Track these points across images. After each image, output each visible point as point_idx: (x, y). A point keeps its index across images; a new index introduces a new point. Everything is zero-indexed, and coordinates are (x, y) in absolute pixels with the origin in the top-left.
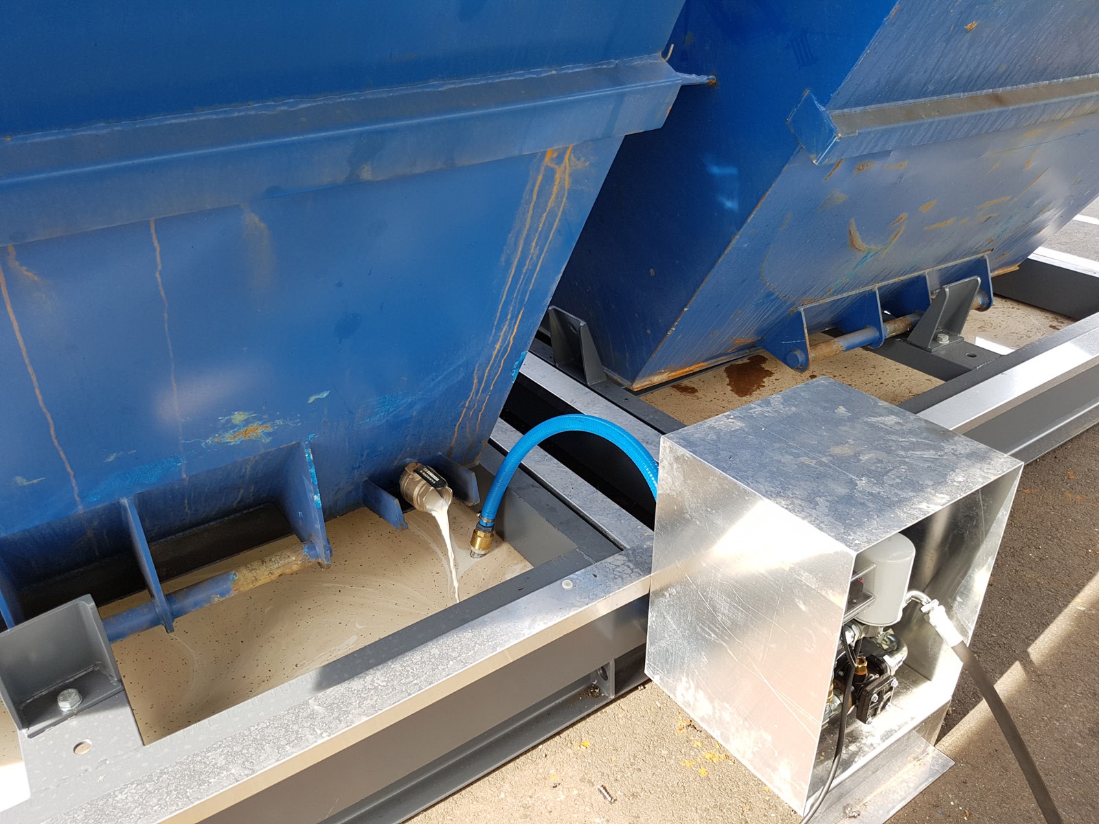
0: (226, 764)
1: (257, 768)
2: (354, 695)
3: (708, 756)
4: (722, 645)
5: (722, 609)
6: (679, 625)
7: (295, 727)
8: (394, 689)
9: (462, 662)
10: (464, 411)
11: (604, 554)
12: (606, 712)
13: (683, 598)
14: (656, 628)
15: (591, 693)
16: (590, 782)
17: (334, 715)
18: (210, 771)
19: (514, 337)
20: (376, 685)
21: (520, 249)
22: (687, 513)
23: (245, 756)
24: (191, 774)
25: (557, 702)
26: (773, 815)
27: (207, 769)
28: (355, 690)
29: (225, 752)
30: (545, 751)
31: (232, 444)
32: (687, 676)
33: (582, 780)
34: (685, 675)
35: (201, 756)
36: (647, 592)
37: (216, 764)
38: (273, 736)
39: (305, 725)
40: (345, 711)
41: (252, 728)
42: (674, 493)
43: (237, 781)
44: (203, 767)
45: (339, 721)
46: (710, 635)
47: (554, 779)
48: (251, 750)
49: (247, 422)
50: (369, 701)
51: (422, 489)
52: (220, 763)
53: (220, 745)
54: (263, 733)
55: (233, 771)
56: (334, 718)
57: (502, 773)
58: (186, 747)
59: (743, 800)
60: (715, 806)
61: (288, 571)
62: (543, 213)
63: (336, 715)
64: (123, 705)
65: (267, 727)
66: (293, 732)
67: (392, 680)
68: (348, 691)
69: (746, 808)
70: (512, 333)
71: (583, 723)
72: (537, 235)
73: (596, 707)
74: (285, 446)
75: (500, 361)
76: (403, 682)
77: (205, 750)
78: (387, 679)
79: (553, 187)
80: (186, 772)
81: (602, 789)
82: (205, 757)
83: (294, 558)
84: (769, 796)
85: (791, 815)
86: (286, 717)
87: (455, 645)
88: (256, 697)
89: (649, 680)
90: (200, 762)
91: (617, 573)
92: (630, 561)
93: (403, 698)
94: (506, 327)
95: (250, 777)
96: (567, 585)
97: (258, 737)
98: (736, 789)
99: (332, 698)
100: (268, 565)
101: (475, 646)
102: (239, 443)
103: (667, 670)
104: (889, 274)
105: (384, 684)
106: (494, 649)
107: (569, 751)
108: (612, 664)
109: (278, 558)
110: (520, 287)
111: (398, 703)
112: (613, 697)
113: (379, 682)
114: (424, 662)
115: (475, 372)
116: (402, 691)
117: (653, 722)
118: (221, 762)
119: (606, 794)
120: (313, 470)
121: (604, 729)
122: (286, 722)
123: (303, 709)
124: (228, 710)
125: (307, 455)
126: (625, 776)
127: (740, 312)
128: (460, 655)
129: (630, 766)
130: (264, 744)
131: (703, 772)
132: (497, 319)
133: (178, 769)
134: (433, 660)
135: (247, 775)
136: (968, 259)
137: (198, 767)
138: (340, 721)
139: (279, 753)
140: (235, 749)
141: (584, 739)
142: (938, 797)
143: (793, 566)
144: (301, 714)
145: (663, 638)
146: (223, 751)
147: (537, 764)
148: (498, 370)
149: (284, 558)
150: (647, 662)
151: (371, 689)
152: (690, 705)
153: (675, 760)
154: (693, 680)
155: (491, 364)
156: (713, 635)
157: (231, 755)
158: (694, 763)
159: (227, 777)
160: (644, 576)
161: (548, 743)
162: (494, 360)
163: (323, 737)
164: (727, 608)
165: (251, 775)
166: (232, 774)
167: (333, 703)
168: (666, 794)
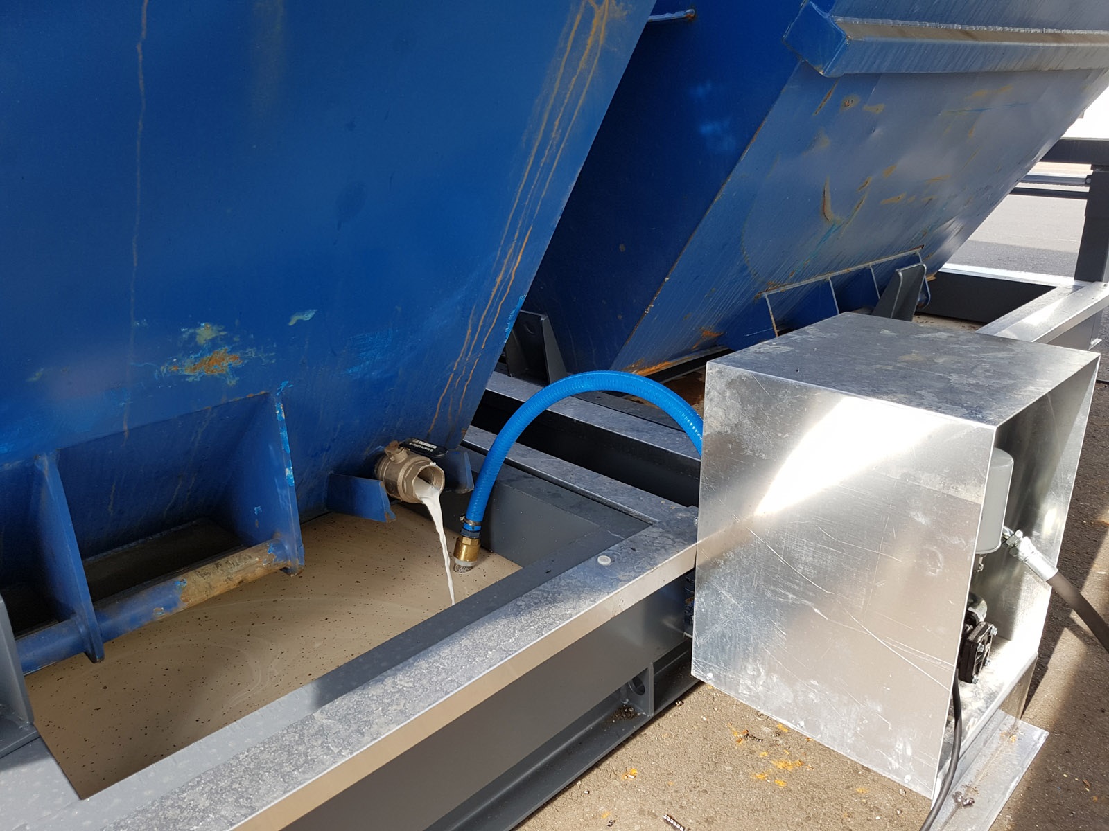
0: (211, 805)
1: (258, 804)
2: (374, 702)
3: (780, 765)
4: (804, 605)
5: (803, 558)
6: (739, 597)
7: (302, 748)
8: (424, 689)
9: (504, 650)
10: (452, 376)
11: (634, 529)
12: (645, 734)
13: (744, 560)
14: (706, 611)
15: (625, 713)
16: (650, 813)
17: (351, 728)
18: (189, 816)
19: (517, 268)
20: (401, 687)
21: (543, 128)
22: (747, 448)
23: (238, 792)
24: (161, 824)
25: (587, 728)
26: (878, 818)
27: (185, 814)
28: (373, 695)
29: (206, 790)
30: (586, 787)
31: (190, 380)
32: (755, 660)
33: (641, 812)
34: (751, 660)
35: (172, 799)
36: (692, 567)
37: (196, 806)
38: (272, 762)
39: (315, 744)
40: (366, 721)
41: (241, 756)
42: (727, 429)
43: (232, 825)
44: (178, 812)
45: (360, 733)
46: (786, 597)
47: (607, 817)
48: (245, 783)
49: (214, 344)
50: (395, 707)
51: (409, 471)
52: (201, 805)
53: (198, 782)
54: (257, 761)
55: (223, 813)
56: (352, 731)
57: (540, 819)
58: (146, 793)
59: (837, 807)
60: (808, 818)
61: (250, 577)
62: (573, 76)
63: (354, 727)
64: (41, 756)
65: (262, 752)
66: (299, 754)
67: (419, 679)
68: (364, 697)
69: (845, 815)
70: (515, 265)
71: (623, 750)
72: (562, 109)
73: (635, 728)
74: (252, 395)
75: (497, 307)
76: (434, 679)
77: (177, 791)
78: (412, 679)
79: (587, 38)
80: (155, 822)
81: (669, 819)
82: (179, 799)
83: (257, 559)
84: (864, 798)
85: (897, 814)
86: (286, 737)
87: (489, 634)
88: (235, 723)
89: (700, 683)
90: (173, 806)
91: (658, 545)
92: (668, 532)
93: (439, 698)
94: (511, 251)
95: (250, 818)
96: (604, 560)
97: (252, 766)
98: (825, 797)
99: (345, 708)
100: (224, 568)
101: (514, 632)
102: (198, 379)
103: (725, 662)
104: (840, 262)
105: (411, 685)
106: (539, 633)
107: (616, 783)
108: (651, 669)
109: (236, 559)
110: (534, 189)
111: (434, 705)
112: (653, 715)
113: (403, 683)
114: (456, 655)
115: (471, 316)
116: (436, 691)
117: (704, 738)
118: (204, 802)
119: (675, 824)
120: (284, 434)
121: (650, 753)
122: (288, 743)
123: (307, 725)
124: (198, 742)
125: (278, 412)
126: (691, 801)
127: (714, 289)
128: (498, 644)
129: (693, 789)
130: (261, 772)
131: (781, 783)
132: (505, 235)
133: (141, 820)
134: (466, 652)
135: (245, 816)
136: (904, 254)
137: (170, 813)
138: (362, 734)
139: (285, 782)
140: (222, 784)
141: (629, 768)
142: (1048, 772)
143: (905, 471)
144: (306, 731)
145: (715, 621)
146: (203, 789)
147: (581, 803)
148: (494, 319)
149: (245, 558)
150: (693, 658)
151: (395, 693)
152: (759, 698)
153: (743, 774)
154: (762, 664)
155: (487, 308)
156: (791, 596)
157: (217, 793)
158: (766, 775)
159: (216, 821)
160: (690, 544)
161: (588, 777)
162: (492, 301)
163: (344, 756)
164: (810, 554)
165: (250, 815)
166: (222, 816)
167: (348, 714)
168: (746, 814)
